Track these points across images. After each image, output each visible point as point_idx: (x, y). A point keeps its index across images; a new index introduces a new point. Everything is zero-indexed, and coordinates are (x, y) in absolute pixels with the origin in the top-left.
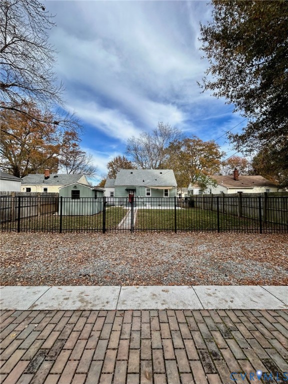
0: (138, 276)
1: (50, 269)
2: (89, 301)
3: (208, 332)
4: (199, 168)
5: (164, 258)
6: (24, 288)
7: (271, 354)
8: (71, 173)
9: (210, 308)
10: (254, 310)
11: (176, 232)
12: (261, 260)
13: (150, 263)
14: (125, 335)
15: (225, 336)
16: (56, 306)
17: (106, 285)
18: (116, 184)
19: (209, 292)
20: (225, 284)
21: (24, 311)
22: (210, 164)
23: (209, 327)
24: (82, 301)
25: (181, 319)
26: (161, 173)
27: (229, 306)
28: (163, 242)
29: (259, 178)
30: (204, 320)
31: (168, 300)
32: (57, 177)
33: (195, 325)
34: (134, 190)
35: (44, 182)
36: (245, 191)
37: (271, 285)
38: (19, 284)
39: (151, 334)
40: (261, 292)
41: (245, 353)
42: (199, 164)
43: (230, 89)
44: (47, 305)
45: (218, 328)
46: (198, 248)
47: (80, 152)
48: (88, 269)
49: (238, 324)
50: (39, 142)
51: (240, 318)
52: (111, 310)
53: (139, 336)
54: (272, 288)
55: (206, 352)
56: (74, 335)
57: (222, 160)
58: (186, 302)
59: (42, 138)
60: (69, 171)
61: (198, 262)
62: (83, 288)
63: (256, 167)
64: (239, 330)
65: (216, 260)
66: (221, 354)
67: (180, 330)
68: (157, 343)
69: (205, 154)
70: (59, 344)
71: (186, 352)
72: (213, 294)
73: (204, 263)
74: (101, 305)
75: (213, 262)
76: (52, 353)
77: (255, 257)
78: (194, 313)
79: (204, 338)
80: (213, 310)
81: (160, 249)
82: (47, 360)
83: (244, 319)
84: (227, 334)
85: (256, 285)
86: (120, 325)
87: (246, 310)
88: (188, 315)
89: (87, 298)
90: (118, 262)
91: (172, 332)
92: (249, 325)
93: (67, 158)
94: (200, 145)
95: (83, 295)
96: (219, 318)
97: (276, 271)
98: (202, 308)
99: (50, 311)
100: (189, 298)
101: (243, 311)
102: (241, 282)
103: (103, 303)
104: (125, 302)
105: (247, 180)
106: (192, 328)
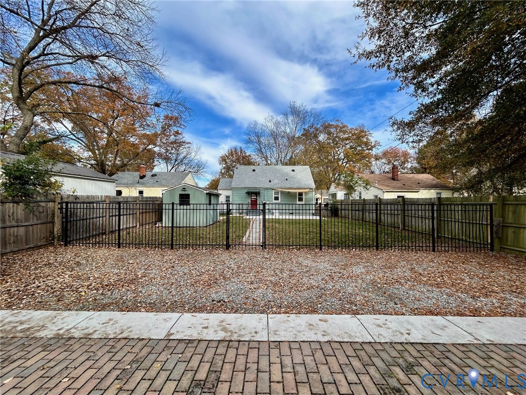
0: (286, 303)
1: (174, 293)
2: (234, 331)
3: (386, 367)
4: (342, 163)
5: (312, 281)
6: (151, 315)
7: (465, 391)
8: (173, 171)
9: (383, 341)
10: (438, 344)
11: (321, 249)
12: (438, 285)
13: (296, 287)
14: (286, 367)
15: (407, 371)
16: (195, 336)
17: (248, 313)
18: (234, 185)
19: (378, 322)
20: (396, 314)
21: (160, 340)
22: (358, 157)
23: (386, 362)
24: (224, 330)
25: (350, 352)
26: (293, 171)
27: (406, 339)
28: (305, 263)
29: (426, 177)
30: (378, 354)
31: (329, 331)
32: (156, 175)
33: (368, 359)
34: (257, 194)
35: (139, 182)
36: (408, 195)
37: (454, 315)
38: (143, 310)
39: (317, 368)
40: (443, 324)
41: (433, 389)
42: (343, 158)
43: (393, 58)
44: (185, 334)
45: (397, 363)
46: (354, 269)
47: (183, 142)
48: (220, 294)
49: (420, 359)
50: (131, 130)
51: (421, 352)
52: (262, 341)
53: (304, 369)
54: (457, 319)
55: (387, 388)
56: (228, 367)
57: (374, 152)
58: (353, 334)
59: (133, 124)
60: (170, 168)
61: (356, 287)
62: (221, 316)
63: (423, 162)
64: (422, 366)
65: (379, 285)
66: (405, 390)
67: (351, 364)
68: (327, 377)
69: (351, 144)
70: (213, 376)
71: (364, 388)
72: (384, 324)
73: (364, 288)
74: (249, 335)
75: (376, 287)
76: (209, 385)
77: (430, 282)
78: (364, 345)
79: (382, 373)
80: (386, 343)
81: (304, 270)
82: (205, 392)
83: (426, 353)
84: (409, 369)
85: (436, 315)
86: (278, 357)
87: (428, 344)
88: (357, 348)
89: (230, 328)
90: (256, 286)
91: (342, 366)
92: (434, 360)
93: (167, 150)
94: (344, 132)
95: (224, 324)
96: (396, 352)
97: (459, 300)
98: (373, 341)
99: (190, 341)
100: (355, 329)
101: (424, 345)
102: (416, 312)
103: (251, 333)
104: (278, 333)
105: (409, 179)
106: (365, 362)
